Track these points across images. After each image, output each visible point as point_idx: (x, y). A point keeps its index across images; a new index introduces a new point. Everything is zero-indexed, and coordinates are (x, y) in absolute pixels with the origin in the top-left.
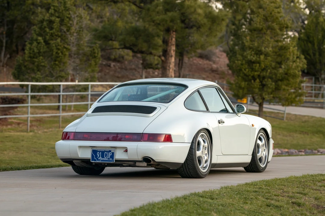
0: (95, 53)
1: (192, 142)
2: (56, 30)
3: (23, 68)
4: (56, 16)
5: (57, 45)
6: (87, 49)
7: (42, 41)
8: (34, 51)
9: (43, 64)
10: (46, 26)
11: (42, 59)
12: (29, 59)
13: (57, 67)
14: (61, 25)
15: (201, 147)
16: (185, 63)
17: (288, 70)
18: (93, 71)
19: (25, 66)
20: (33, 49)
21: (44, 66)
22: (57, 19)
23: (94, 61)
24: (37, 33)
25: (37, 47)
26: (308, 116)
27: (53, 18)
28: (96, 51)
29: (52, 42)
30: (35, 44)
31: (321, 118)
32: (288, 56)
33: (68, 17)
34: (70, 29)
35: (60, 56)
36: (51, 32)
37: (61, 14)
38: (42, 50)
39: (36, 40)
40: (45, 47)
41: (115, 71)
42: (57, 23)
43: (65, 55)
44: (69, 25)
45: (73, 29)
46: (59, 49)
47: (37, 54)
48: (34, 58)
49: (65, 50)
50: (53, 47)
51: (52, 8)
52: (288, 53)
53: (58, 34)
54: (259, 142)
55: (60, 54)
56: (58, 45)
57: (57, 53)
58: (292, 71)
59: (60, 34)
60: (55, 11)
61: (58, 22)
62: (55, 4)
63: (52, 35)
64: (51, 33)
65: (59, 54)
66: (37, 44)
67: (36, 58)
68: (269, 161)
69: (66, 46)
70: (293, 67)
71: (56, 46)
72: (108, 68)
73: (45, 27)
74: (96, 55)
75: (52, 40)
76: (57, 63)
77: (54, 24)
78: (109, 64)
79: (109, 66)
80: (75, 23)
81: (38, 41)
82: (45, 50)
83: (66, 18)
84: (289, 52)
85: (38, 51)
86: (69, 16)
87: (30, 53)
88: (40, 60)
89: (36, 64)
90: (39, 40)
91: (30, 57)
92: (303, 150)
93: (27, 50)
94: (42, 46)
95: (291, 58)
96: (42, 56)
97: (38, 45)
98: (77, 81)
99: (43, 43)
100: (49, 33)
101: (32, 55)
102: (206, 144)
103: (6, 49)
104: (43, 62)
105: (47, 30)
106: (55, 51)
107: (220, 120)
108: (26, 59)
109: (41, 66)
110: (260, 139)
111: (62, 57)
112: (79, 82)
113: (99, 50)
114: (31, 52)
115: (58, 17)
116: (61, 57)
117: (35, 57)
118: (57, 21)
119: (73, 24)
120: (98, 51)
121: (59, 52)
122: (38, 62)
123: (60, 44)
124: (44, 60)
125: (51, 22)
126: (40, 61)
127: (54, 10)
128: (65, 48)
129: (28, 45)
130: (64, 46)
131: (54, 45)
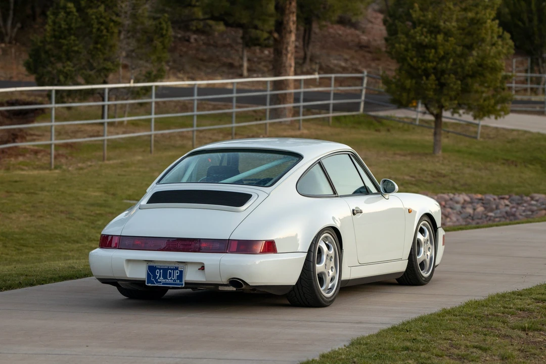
0: (162, 29)
1: (310, 250)
3: (43, 56)
5: (99, 16)
6: (149, 23)
7: (74, 10)
8: (60, 27)
9: (76, 48)
11: (74, 40)
12: (53, 39)
13: (99, 53)
15: (324, 257)
16: (315, 33)
17: (483, 59)
18: (159, 59)
19: (46, 52)
20: (60, 23)
21: (77, 52)
23: (161, 42)
25: (65, 21)
26: (517, 131)
28: (164, 25)
29: (90, 11)
30: (62, 14)
31: (539, 133)
32: (483, 35)
35: (104, 35)
38: (73, 25)
39: (65, 8)
40: (79, 20)
41: (197, 50)
43: (112, 33)
46: (102, 23)
47: (66, 32)
48: (60, 38)
49: (112, 24)
50: (93, 19)
52: (484, 31)
54: (420, 236)
55: (105, 32)
56: (101, 17)
57: (98, 29)
58: (489, 61)
65: (102, 31)
66: (65, 15)
67: (65, 38)
68: (436, 264)
69: (114, 18)
70: (492, 54)
71: (97, 18)
72: (187, 43)
74: (164, 32)
75: (91, 7)
76: (99, 46)
78: (187, 38)
79: (188, 41)
81: (68, 10)
82: (78, 25)
84: (486, 28)
85: (67, 27)
87: (54, 30)
88: (72, 41)
89: (65, 48)
90: (69, 8)
91: (54, 36)
92: (507, 197)
93: (49, 26)
94: (74, 17)
95: (488, 39)
96: (74, 34)
97: (67, 17)
98: (132, 81)
99: (76, 14)
101: (57, 33)
102: (332, 252)
103: (14, 14)
104: (76, 45)
106: (96, 26)
107: (354, 209)
108: (48, 39)
109: (74, 51)
110: (422, 231)
111: (107, 36)
112: (134, 82)
113: (169, 23)
114: (56, 28)
116: (105, 37)
117: (63, 36)
120: (167, 26)
121: (103, 27)
122: (67, 45)
123: (104, 14)
124: (77, 42)
126: (70, 43)
128: (113, 21)
129: (51, 16)
130: (111, 19)
131: (94, 17)
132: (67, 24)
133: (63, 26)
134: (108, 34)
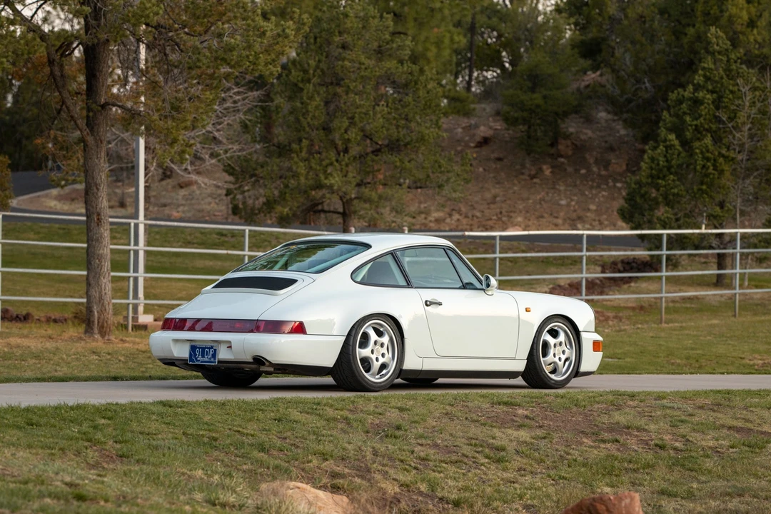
2: (705, 119)
3: (638, 199)
4: (707, 91)
5: (704, 150)
7: (676, 142)
8: (658, 164)
9: (676, 191)
10: (685, 110)
11: (674, 181)
12: (650, 180)
13: (705, 195)
14: (718, 108)
19: (642, 196)
20: (658, 160)
21: (677, 195)
22: (708, 96)
24: (669, 125)
25: (665, 156)
27: (700, 94)
29: (697, 144)
30: (661, 149)
33: (732, 92)
34: (735, 117)
35: (710, 174)
36: (695, 123)
37: (719, 85)
38: (674, 162)
39: (665, 141)
40: (683, 154)
42: (708, 104)
43: (722, 171)
44: (733, 107)
45: (742, 117)
46: (708, 159)
47: (665, 171)
48: (659, 178)
49: (721, 160)
50: (696, 153)
51: (700, 72)
53: (710, 128)
54: (547, 337)
55: (711, 170)
56: (708, 151)
57: (704, 166)
59: (714, 127)
60: (707, 79)
61: (710, 102)
62: (706, 65)
63: (697, 129)
64: (696, 126)
65: (708, 168)
66: (664, 149)
67: (663, 178)
69: (724, 151)
71: (702, 153)
73: (685, 113)
75: (697, 139)
76: (704, 187)
77: (702, 107)
80: (747, 104)
81: (668, 143)
82: (681, 161)
83: (727, 92)
85: (666, 164)
86: (736, 88)
87: (652, 169)
88: (671, 182)
89: (663, 190)
90: (670, 141)
91: (652, 176)
93: (646, 163)
94: (676, 152)
96: (676, 174)
97: (667, 152)
98: (704, 226)
99: (679, 148)
100: (691, 126)
101: (654, 172)
104: (676, 187)
105: (688, 119)
106: (700, 162)
107: (429, 300)
108: (644, 180)
109: (673, 194)
111: (714, 174)
112: (707, 228)
114: (654, 166)
115: (712, 92)
116: (711, 176)
117: (661, 176)
118: (709, 99)
119: (744, 105)
121: (709, 164)
122: (665, 186)
123: (711, 148)
124: (677, 183)
125: (697, 102)
126: (669, 184)
127: (705, 76)
128: (723, 156)
129: (650, 151)
130: (720, 153)
131: (697, 151)
132: (667, 161)
133: (661, 163)
134: (716, 173)
